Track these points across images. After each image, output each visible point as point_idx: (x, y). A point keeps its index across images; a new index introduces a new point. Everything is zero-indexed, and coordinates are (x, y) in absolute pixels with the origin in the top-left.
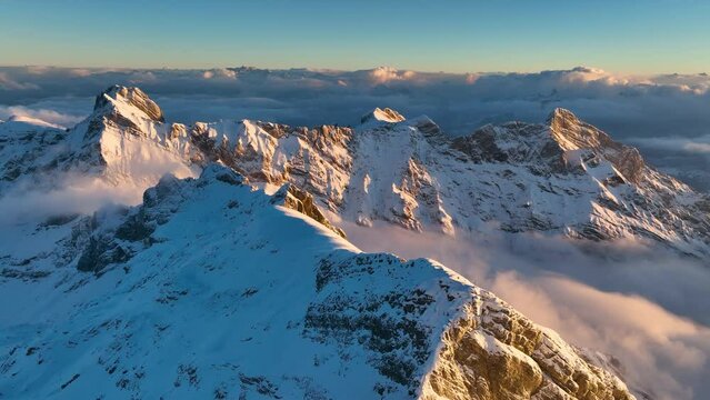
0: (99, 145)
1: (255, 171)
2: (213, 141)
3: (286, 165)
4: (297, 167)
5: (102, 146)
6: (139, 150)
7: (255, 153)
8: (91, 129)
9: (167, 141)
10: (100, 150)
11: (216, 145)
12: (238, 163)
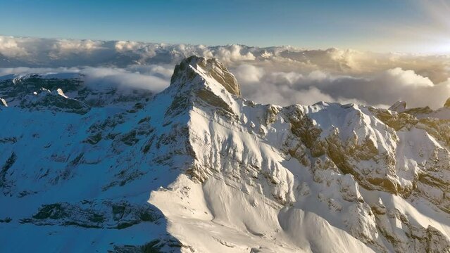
0: (187, 129)
1: (374, 176)
2: (319, 131)
3: (417, 170)
4: (432, 174)
5: (190, 131)
6: (231, 137)
7: (375, 151)
8: (175, 106)
9: (263, 127)
10: (188, 135)
11: (322, 138)
12: (351, 162)
